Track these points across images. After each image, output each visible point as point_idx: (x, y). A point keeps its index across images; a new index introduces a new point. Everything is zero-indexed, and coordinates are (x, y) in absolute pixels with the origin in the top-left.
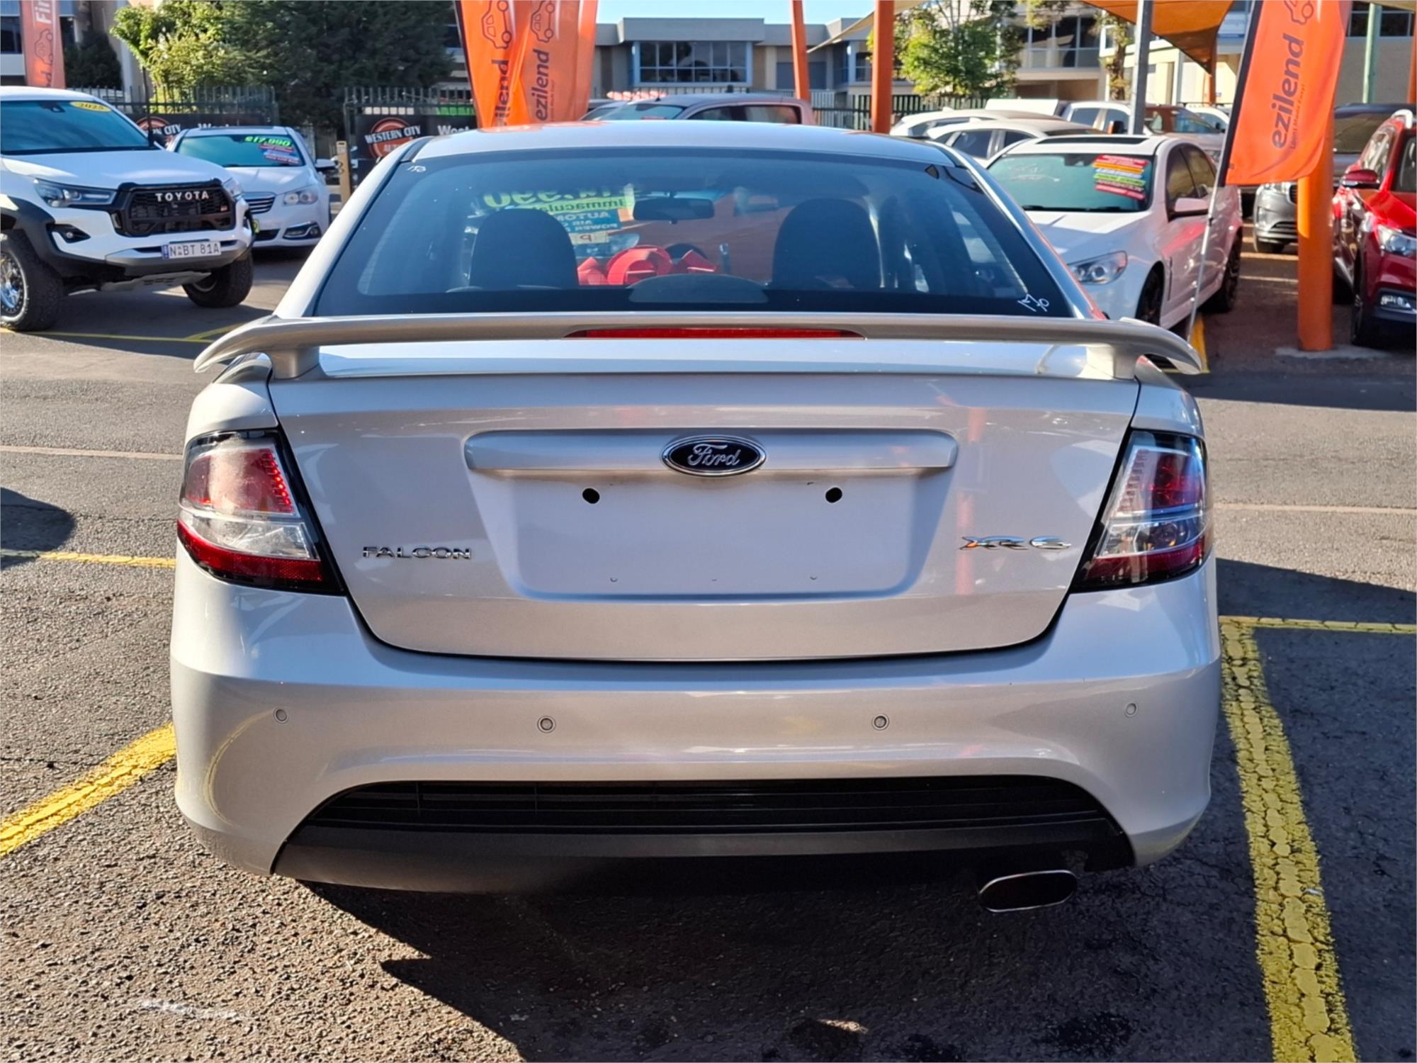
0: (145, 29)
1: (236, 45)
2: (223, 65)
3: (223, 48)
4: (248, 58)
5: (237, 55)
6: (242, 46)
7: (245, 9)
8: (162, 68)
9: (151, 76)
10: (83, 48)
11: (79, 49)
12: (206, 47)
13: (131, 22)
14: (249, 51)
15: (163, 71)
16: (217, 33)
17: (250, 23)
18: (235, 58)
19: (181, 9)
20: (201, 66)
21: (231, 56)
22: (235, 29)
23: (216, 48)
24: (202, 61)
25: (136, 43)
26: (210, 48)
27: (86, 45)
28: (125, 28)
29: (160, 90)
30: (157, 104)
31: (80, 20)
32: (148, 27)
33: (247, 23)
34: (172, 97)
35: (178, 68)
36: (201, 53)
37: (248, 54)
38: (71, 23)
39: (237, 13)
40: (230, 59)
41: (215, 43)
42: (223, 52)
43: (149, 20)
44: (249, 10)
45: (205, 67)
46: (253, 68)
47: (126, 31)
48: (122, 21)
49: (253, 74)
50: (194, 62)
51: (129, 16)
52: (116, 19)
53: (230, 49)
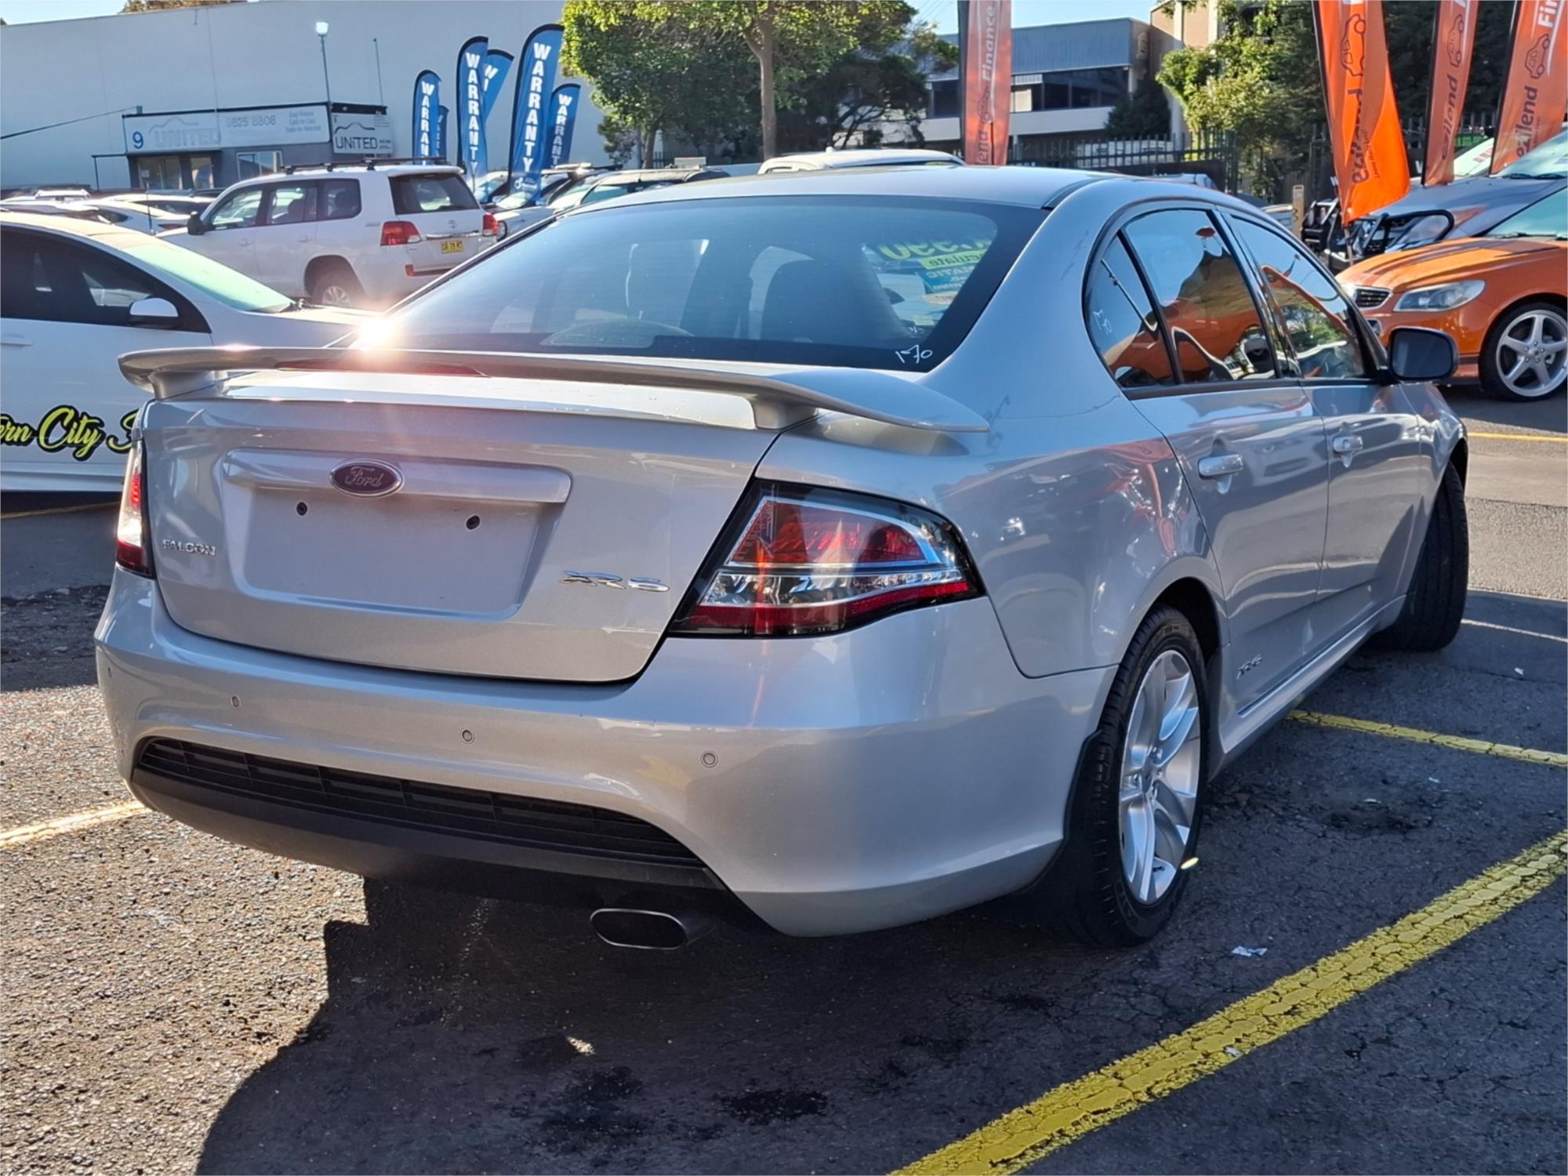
0: (1191, 72)
1: (1282, 82)
2: (1265, 105)
3: (1268, 86)
4: (1293, 96)
5: (1281, 93)
6: (1288, 83)
7: (1296, 41)
8: (1201, 113)
9: (1189, 123)
10: (1136, 98)
11: (1132, 99)
12: (1250, 87)
13: (1178, 66)
14: (1294, 88)
15: (1201, 117)
16: (1264, 71)
17: (1299, 57)
18: (1278, 97)
19: (1232, 48)
20: (1240, 109)
21: (1275, 94)
22: (1282, 64)
23: (1261, 88)
24: (1243, 103)
25: (1180, 88)
26: (1254, 88)
27: (1139, 94)
28: (1171, 74)
29: (1195, 138)
30: (1191, 152)
31: (1136, 68)
32: (1194, 70)
33: (1296, 56)
34: (1207, 143)
35: (1217, 113)
36: (1243, 95)
37: (1292, 91)
38: (1127, 72)
39: (1287, 46)
40: (1274, 99)
41: (1261, 83)
42: (1267, 91)
43: (1196, 63)
44: (1300, 42)
45: (1245, 110)
46: (1297, 106)
47: (1172, 77)
48: (1170, 66)
49: (1295, 112)
50: (1234, 104)
51: (1178, 60)
52: (1164, 65)
53: (1275, 87)
